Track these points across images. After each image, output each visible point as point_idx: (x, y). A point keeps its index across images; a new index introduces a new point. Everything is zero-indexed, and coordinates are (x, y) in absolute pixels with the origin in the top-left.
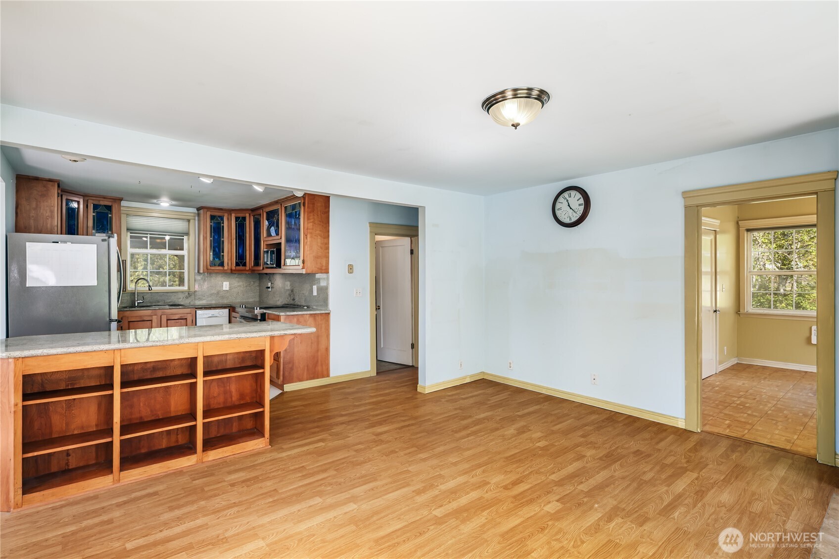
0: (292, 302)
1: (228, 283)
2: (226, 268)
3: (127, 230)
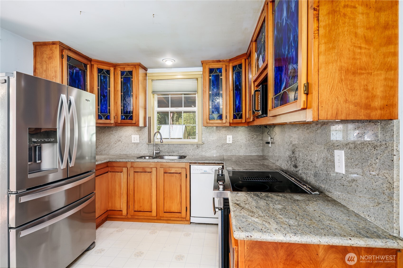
0: (293, 169)
1: (231, 137)
2: (224, 121)
3: (153, 92)
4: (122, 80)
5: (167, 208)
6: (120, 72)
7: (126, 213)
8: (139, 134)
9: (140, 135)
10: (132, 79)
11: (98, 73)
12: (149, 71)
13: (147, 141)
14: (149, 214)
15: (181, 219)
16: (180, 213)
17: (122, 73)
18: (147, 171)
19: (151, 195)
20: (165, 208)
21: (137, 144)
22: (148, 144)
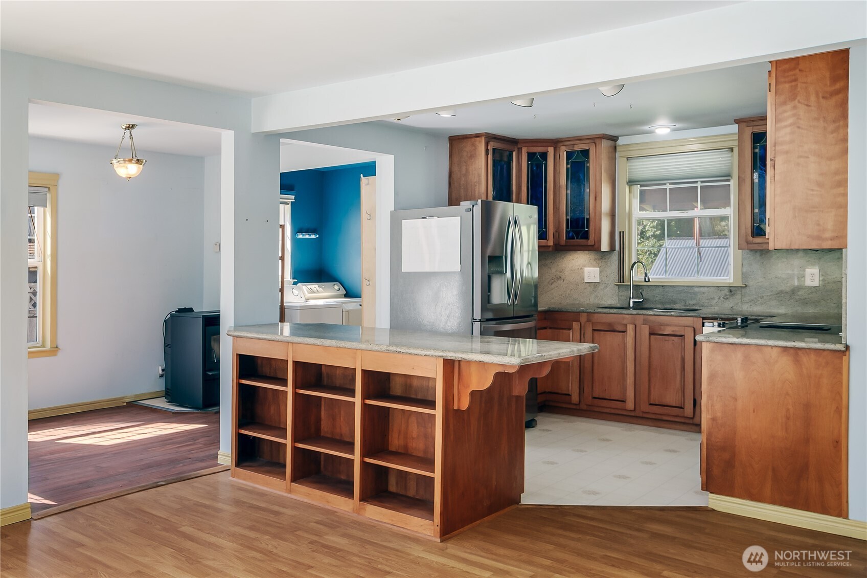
3: (630, 182)
4: (569, 166)
5: (655, 398)
6: (565, 153)
7: (577, 399)
8: (600, 265)
9: (601, 268)
10: (588, 165)
11: (528, 161)
12: (621, 141)
13: (617, 278)
14: (619, 404)
15: (683, 420)
16: (681, 408)
17: (569, 155)
18: (617, 329)
19: (625, 371)
20: (652, 397)
21: (595, 285)
22: (617, 285)
